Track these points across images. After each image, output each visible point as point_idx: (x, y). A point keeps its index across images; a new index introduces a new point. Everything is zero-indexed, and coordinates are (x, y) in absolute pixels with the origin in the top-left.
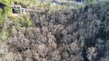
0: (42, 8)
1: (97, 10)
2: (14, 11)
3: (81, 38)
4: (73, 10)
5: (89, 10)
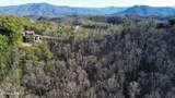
0: (65, 34)
1: (136, 36)
2: (25, 40)
3: (121, 71)
4: (105, 36)
5: (127, 37)
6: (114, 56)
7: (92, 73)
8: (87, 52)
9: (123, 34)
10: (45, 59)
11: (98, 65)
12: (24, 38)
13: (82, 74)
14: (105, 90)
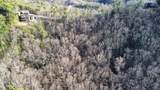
0: (58, 14)
1: (124, 15)
2: (21, 19)
3: (109, 48)
4: (97, 16)
5: (116, 16)
6: (104, 34)
7: (83, 50)
8: (79, 31)
9: (113, 13)
10: (41, 37)
11: (88, 43)
12: (20, 18)
13: (74, 50)
14: (95, 65)
